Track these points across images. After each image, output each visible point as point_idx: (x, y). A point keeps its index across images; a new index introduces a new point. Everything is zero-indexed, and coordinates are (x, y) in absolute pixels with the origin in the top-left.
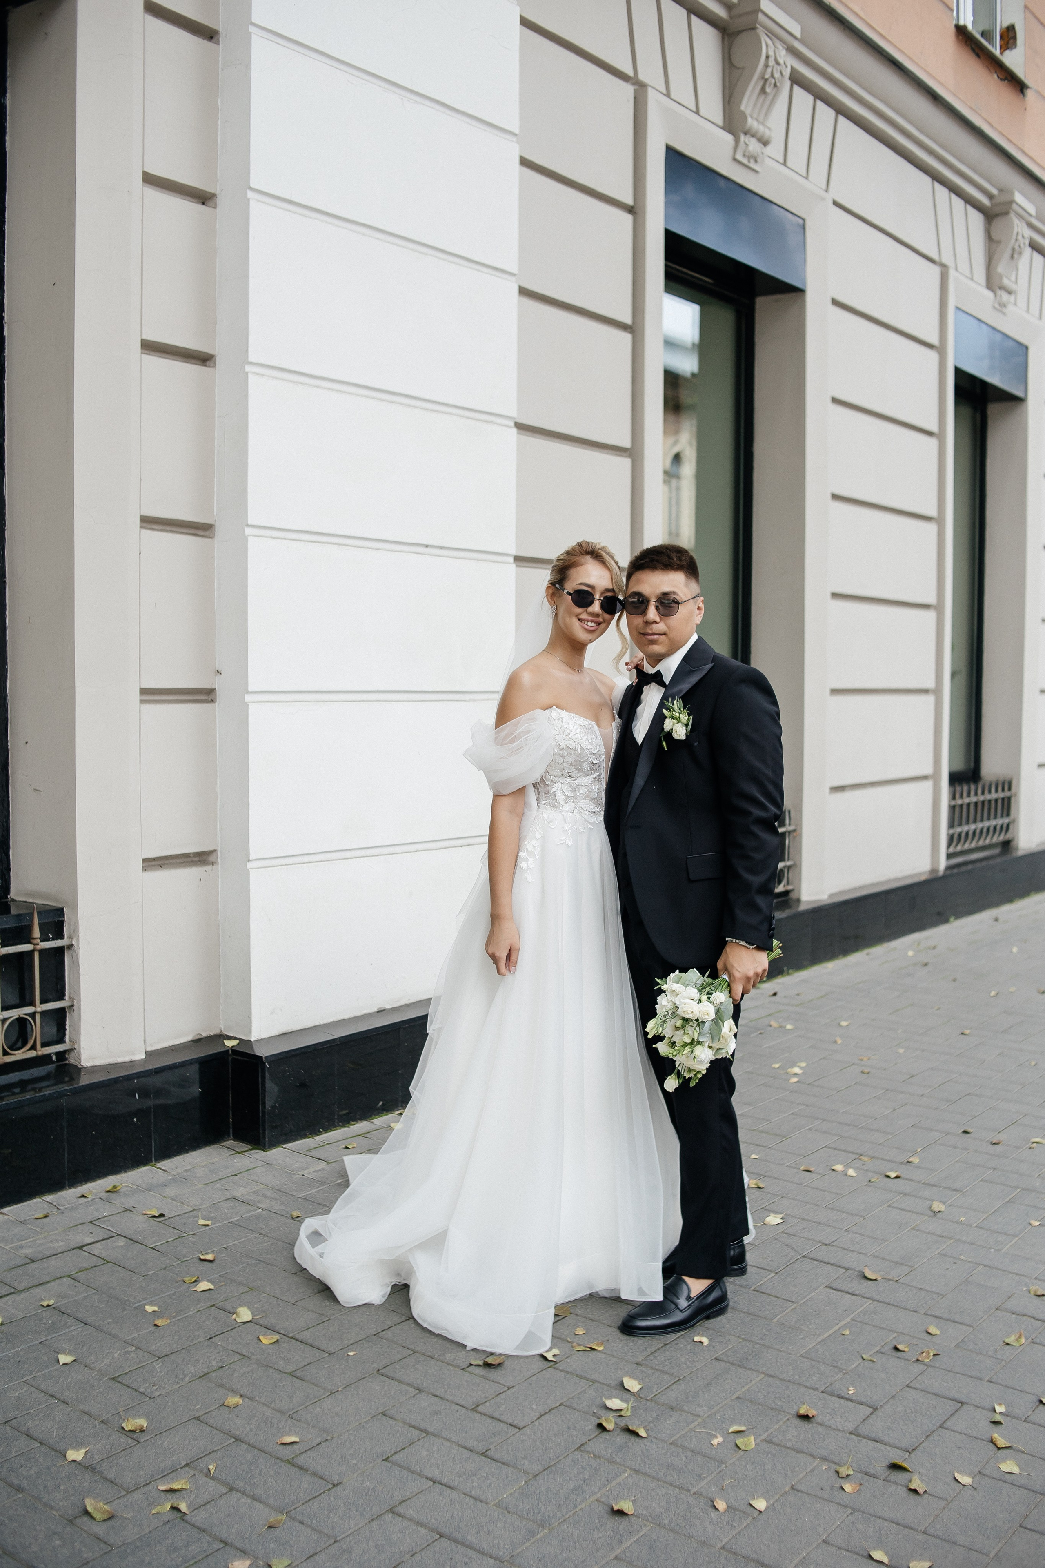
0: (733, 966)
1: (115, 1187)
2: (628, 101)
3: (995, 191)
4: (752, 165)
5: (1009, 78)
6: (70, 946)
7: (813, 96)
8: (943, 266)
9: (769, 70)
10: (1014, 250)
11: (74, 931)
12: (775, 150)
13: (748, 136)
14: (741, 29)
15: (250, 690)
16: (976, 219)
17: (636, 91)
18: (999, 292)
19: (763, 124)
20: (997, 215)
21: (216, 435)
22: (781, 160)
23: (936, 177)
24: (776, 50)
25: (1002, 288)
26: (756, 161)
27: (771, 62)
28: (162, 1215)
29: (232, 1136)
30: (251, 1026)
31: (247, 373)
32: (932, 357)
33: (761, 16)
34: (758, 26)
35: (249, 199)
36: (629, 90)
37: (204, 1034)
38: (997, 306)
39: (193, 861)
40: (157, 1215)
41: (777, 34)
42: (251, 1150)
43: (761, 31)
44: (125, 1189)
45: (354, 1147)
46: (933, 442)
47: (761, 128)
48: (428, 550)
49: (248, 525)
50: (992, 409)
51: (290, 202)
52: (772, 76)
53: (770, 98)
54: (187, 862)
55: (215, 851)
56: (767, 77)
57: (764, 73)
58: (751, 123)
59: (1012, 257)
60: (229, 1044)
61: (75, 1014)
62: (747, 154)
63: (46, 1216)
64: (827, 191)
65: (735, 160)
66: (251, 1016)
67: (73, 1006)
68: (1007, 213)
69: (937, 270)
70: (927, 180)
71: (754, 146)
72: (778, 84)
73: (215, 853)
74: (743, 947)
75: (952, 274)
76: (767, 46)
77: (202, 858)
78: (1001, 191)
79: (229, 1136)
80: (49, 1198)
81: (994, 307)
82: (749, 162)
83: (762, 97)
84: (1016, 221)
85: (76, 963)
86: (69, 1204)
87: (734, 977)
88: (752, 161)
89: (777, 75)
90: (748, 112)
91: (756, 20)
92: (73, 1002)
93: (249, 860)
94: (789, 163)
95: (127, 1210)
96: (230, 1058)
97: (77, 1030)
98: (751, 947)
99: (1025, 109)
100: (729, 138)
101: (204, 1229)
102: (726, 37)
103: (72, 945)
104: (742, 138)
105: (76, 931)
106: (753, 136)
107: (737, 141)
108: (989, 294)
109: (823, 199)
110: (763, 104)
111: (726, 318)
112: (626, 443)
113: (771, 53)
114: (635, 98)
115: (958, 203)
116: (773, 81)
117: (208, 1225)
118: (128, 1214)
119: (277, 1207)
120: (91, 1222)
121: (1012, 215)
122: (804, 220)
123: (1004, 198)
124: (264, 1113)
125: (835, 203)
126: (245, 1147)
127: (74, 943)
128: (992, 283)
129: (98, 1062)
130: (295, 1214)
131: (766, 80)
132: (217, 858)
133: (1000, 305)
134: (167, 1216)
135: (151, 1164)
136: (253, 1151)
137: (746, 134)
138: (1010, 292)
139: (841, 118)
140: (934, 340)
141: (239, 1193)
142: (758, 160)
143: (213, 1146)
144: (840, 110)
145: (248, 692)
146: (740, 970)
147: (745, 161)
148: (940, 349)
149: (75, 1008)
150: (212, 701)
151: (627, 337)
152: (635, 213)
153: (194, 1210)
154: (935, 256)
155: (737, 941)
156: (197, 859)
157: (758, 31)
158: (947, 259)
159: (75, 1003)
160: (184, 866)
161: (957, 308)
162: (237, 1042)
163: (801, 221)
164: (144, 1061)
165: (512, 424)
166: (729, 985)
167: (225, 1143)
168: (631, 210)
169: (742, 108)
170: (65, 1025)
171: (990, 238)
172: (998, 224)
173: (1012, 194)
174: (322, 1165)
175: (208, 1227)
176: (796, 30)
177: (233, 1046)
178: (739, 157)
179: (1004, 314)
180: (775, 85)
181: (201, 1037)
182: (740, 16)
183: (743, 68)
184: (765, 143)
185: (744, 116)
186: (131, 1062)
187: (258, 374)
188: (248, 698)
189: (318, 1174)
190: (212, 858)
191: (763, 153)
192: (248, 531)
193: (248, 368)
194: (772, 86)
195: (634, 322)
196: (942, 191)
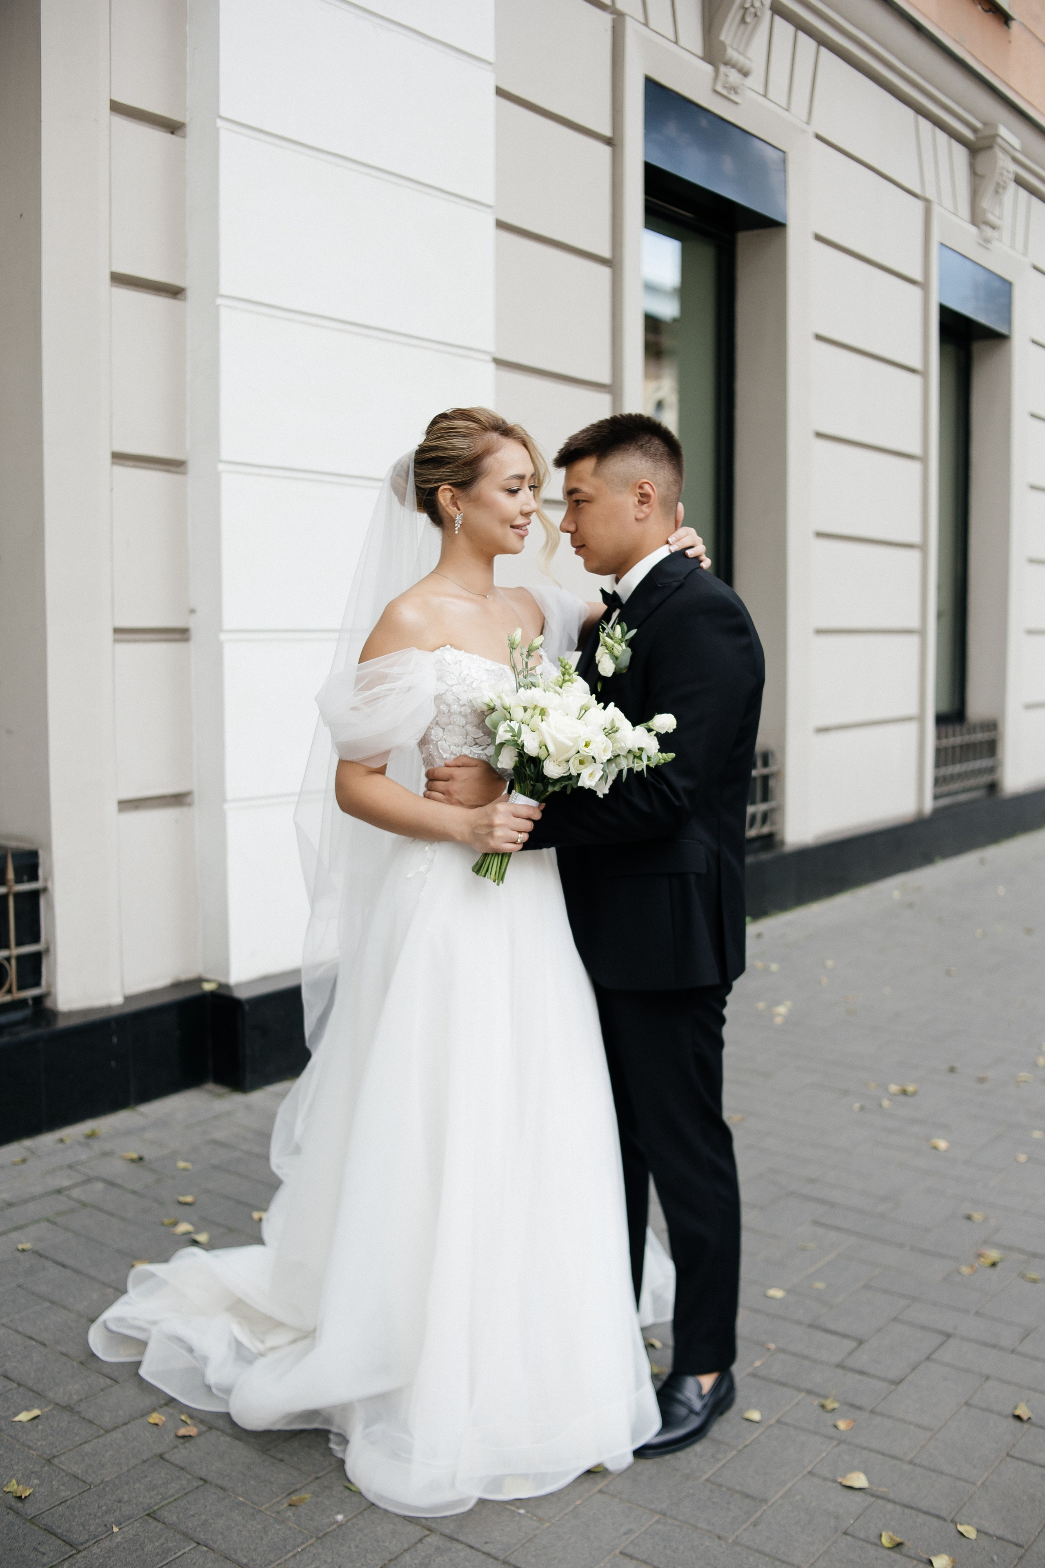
1: (94, 1131)
2: (606, 30)
3: (979, 125)
4: (733, 97)
5: (993, 13)
6: (45, 890)
7: (795, 26)
8: (927, 201)
10: (998, 184)
11: (49, 874)
12: (755, 81)
13: (728, 66)
15: (225, 629)
16: (960, 153)
17: (614, 20)
18: (983, 228)
19: (742, 54)
20: (981, 150)
21: (188, 369)
22: (762, 91)
23: (920, 111)
25: (987, 223)
28: (142, 1158)
30: (229, 968)
31: (218, 306)
32: (916, 293)
35: (219, 128)
36: (606, 19)
37: (182, 979)
38: (982, 242)
39: (169, 804)
40: (136, 1159)
42: (230, 1093)
44: (103, 1134)
46: (916, 380)
47: (741, 59)
49: (220, 461)
50: (977, 347)
51: (261, 131)
52: (753, 5)
53: (750, 28)
54: (163, 804)
55: (189, 794)
56: (747, 6)
57: (744, 2)
58: (731, 53)
59: (997, 192)
60: (208, 986)
61: (51, 959)
62: (727, 85)
63: (24, 1162)
64: (808, 123)
65: (715, 90)
67: (48, 949)
68: (990, 147)
69: (919, 205)
70: (909, 113)
71: (734, 76)
72: (759, 14)
73: (190, 797)
75: (936, 209)
77: (179, 800)
78: (985, 124)
79: (211, 1079)
81: (980, 244)
82: (730, 93)
83: (742, 27)
84: (1000, 155)
85: (51, 907)
86: (47, 1149)
88: (732, 92)
89: (757, 4)
90: (727, 40)
92: (49, 943)
93: (226, 801)
94: (771, 95)
95: (104, 1154)
96: (208, 1003)
97: (53, 973)
99: (1010, 42)
100: (708, 68)
101: (183, 1172)
103: (47, 888)
104: (723, 69)
106: (733, 67)
107: (717, 71)
108: (973, 229)
109: (805, 132)
110: (743, 34)
111: (706, 254)
112: (605, 379)
114: (611, 26)
115: (942, 136)
116: (752, 10)
117: (187, 1168)
118: (103, 1158)
120: (69, 1166)
121: (997, 150)
122: (784, 152)
123: (988, 132)
124: (244, 1055)
125: (818, 137)
126: (226, 1091)
127: (49, 886)
128: (977, 218)
129: (77, 1007)
131: (746, 9)
132: (193, 800)
133: (983, 240)
134: (146, 1159)
135: (130, 1108)
137: (726, 64)
138: (994, 228)
139: (823, 50)
140: (918, 276)
141: (218, 1135)
142: (739, 91)
143: (192, 1090)
144: (822, 41)
145: (223, 631)
147: (724, 92)
148: (923, 285)
149: (50, 952)
150: (187, 640)
151: (606, 272)
152: (614, 145)
153: (172, 1153)
154: (918, 191)
156: (173, 802)
158: (930, 194)
159: (50, 947)
160: (161, 808)
161: (942, 244)
162: (216, 984)
163: (781, 154)
164: (122, 1004)
165: (489, 358)
167: (203, 1087)
168: (608, 141)
169: (722, 37)
171: (975, 174)
172: (982, 158)
173: (996, 127)
175: (186, 1172)
177: (212, 989)
178: (719, 88)
179: (989, 251)
180: (756, 15)
181: (179, 982)
184: (745, 74)
185: (723, 46)
186: (109, 1005)
187: (229, 307)
188: (223, 637)
190: (188, 799)
191: (743, 84)
192: (221, 467)
193: (220, 301)
194: (752, 16)
195: (613, 256)
196: (925, 125)
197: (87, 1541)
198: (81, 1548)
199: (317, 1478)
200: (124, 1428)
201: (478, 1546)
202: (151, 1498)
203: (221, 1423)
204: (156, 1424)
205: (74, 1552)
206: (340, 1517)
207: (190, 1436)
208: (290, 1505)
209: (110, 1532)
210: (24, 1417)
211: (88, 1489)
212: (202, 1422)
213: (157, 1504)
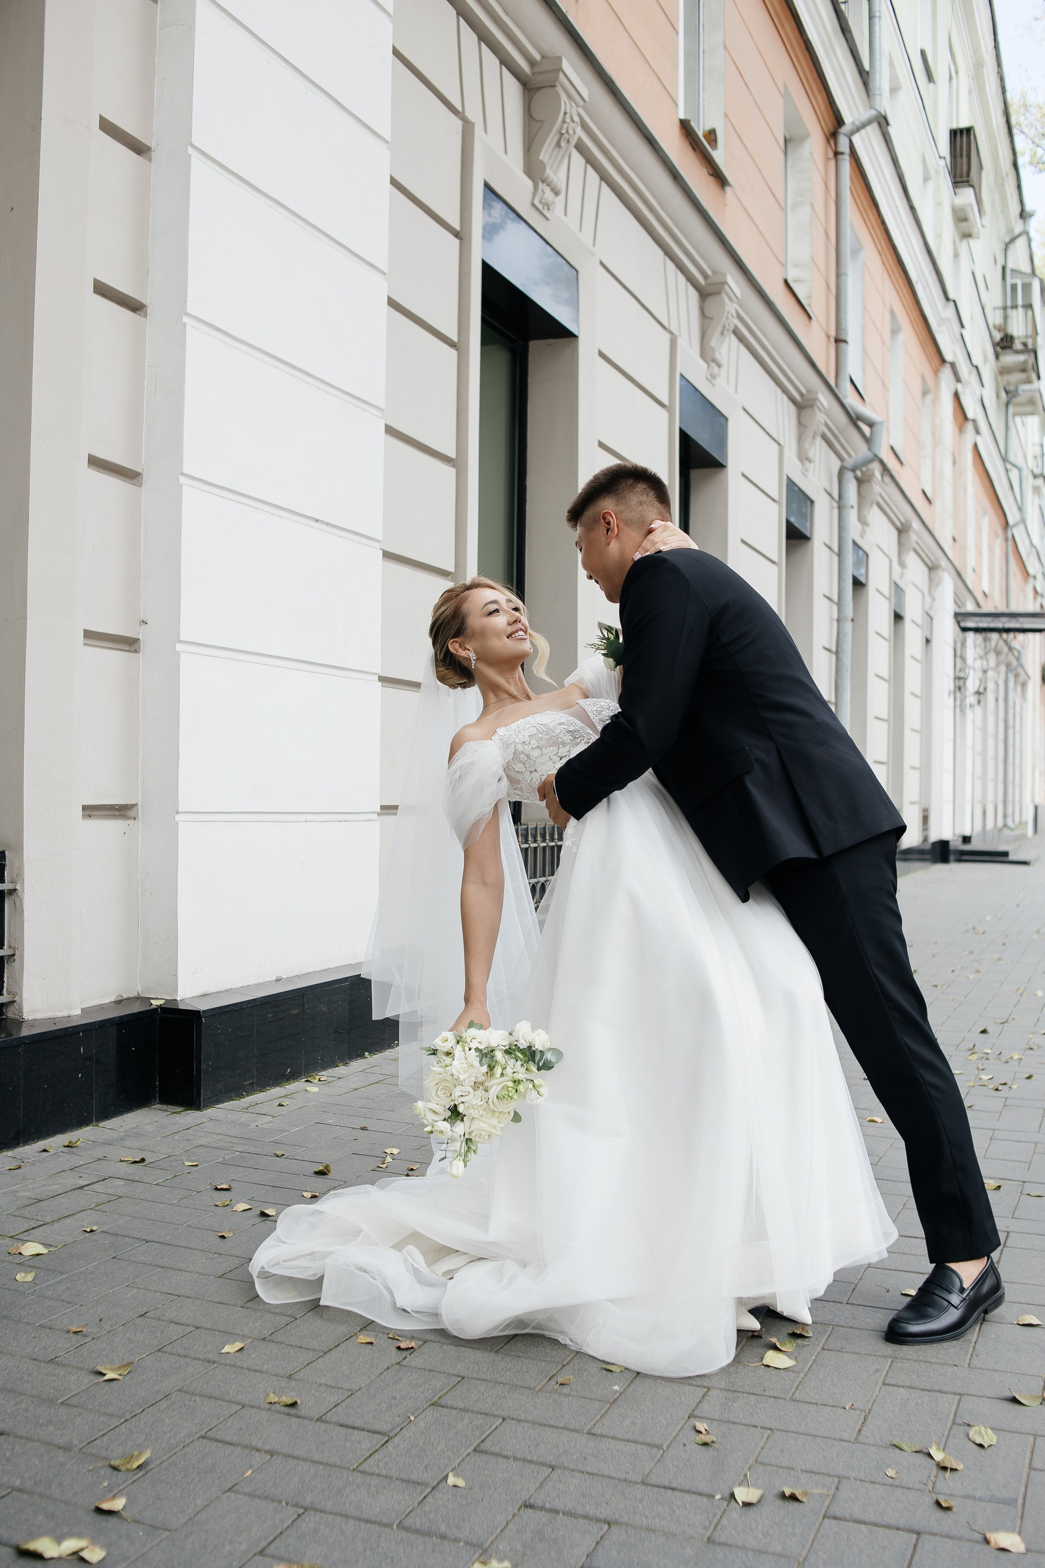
1: (70, 1142)
2: (458, 133)
3: (709, 272)
4: (545, 212)
5: (715, 175)
6: (12, 892)
7: (587, 160)
8: (671, 333)
9: (565, 126)
10: (724, 326)
11: (17, 875)
12: (560, 200)
13: (545, 184)
14: (543, 85)
15: (181, 639)
16: (693, 294)
17: (463, 125)
18: (713, 365)
19: (553, 172)
20: (710, 295)
21: (146, 384)
22: (564, 209)
23: (668, 253)
24: (572, 109)
25: (714, 360)
26: (549, 209)
27: (568, 120)
28: (143, 1160)
29: (158, 1101)
30: (177, 984)
31: (185, 324)
32: (663, 415)
33: (561, 75)
34: (557, 84)
35: (190, 155)
36: (459, 124)
37: (125, 996)
38: (709, 378)
39: (114, 815)
40: (138, 1160)
41: (574, 95)
42: (185, 1111)
43: (559, 89)
44: (82, 1144)
45: (287, 1105)
47: (555, 179)
48: (318, 525)
49: (182, 474)
50: (696, 473)
51: (221, 165)
52: (567, 132)
53: (562, 152)
54: (110, 815)
55: (134, 806)
56: (563, 131)
57: (561, 128)
58: (549, 172)
59: (722, 333)
60: (155, 1003)
61: (16, 964)
62: (543, 201)
63: (20, 1168)
64: (593, 247)
65: (533, 205)
66: (177, 974)
67: (14, 955)
68: (719, 293)
69: (668, 337)
70: (660, 253)
71: (549, 195)
72: (570, 141)
73: (135, 809)
75: (678, 342)
76: (565, 103)
77: (122, 811)
78: (714, 272)
79: (155, 1100)
80: (10, 1153)
81: (707, 379)
82: (543, 208)
83: (557, 150)
84: (727, 299)
85: (19, 910)
86: (34, 1157)
88: (546, 208)
89: (571, 132)
90: (545, 160)
91: (558, 76)
92: (15, 951)
93: (178, 812)
94: (570, 215)
95: (99, 1159)
96: (158, 1018)
97: (19, 982)
99: (725, 205)
100: (529, 183)
101: (194, 1168)
102: (526, 91)
103: (15, 890)
104: (541, 185)
105: (20, 875)
106: (548, 185)
107: (536, 187)
108: (704, 365)
109: (591, 254)
110: (556, 157)
112: (451, 456)
113: (568, 111)
114: (463, 132)
115: (681, 278)
117: (197, 1165)
118: (101, 1162)
119: (253, 1150)
120: (71, 1170)
121: (724, 295)
122: (578, 272)
123: (718, 279)
124: (199, 1071)
125: (600, 261)
126: (180, 1109)
127: (17, 888)
128: (707, 354)
129: (39, 1016)
130: (279, 1153)
131: (562, 134)
132: (138, 812)
133: (711, 376)
134: (148, 1161)
135: (92, 1124)
136: (188, 1112)
137: (543, 182)
138: (719, 366)
139: (604, 183)
140: (665, 400)
141: (203, 1141)
142: (551, 208)
143: (143, 1109)
144: (604, 177)
145: (180, 641)
147: (540, 207)
148: (669, 409)
149: (16, 957)
150: (136, 651)
151: (453, 353)
152: (462, 239)
153: (170, 1156)
154: (666, 324)
156: (117, 813)
157: (557, 88)
158: (674, 327)
159: (16, 952)
160: (110, 819)
161: (682, 376)
162: (164, 1001)
163: (575, 273)
164: (80, 1016)
165: (381, 415)
167: (153, 1107)
168: (457, 235)
169: (541, 158)
170: (3, 977)
171: (704, 315)
172: (710, 301)
173: (724, 275)
174: (269, 1119)
175: (198, 1168)
176: (585, 93)
177: (161, 1005)
178: (536, 203)
179: (714, 385)
180: (568, 141)
181: (122, 998)
182: (541, 73)
183: (542, 121)
184: (557, 193)
185: (543, 166)
186: (69, 1017)
187: (193, 327)
188: (179, 647)
189: (271, 1124)
191: (554, 203)
192: (183, 480)
193: (186, 319)
194: (566, 141)
195: (457, 340)
196: (671, 266)
197: (393, 1429)
198: (392, 1434)
199: (563, 1366)
200: (339, 1348)
201: (758, 1393)
202: (422, 1393)
203: (432, 1337)
204: (371, 1343)
205: (387, 1438)
206: (616, 1388)
207: (412, 1348)
208: (561, 1384)
209: (408, 1421)
210: (227, 1349)
211: (351, 1394)
212: (413, 1338)
213: (433, 1397)
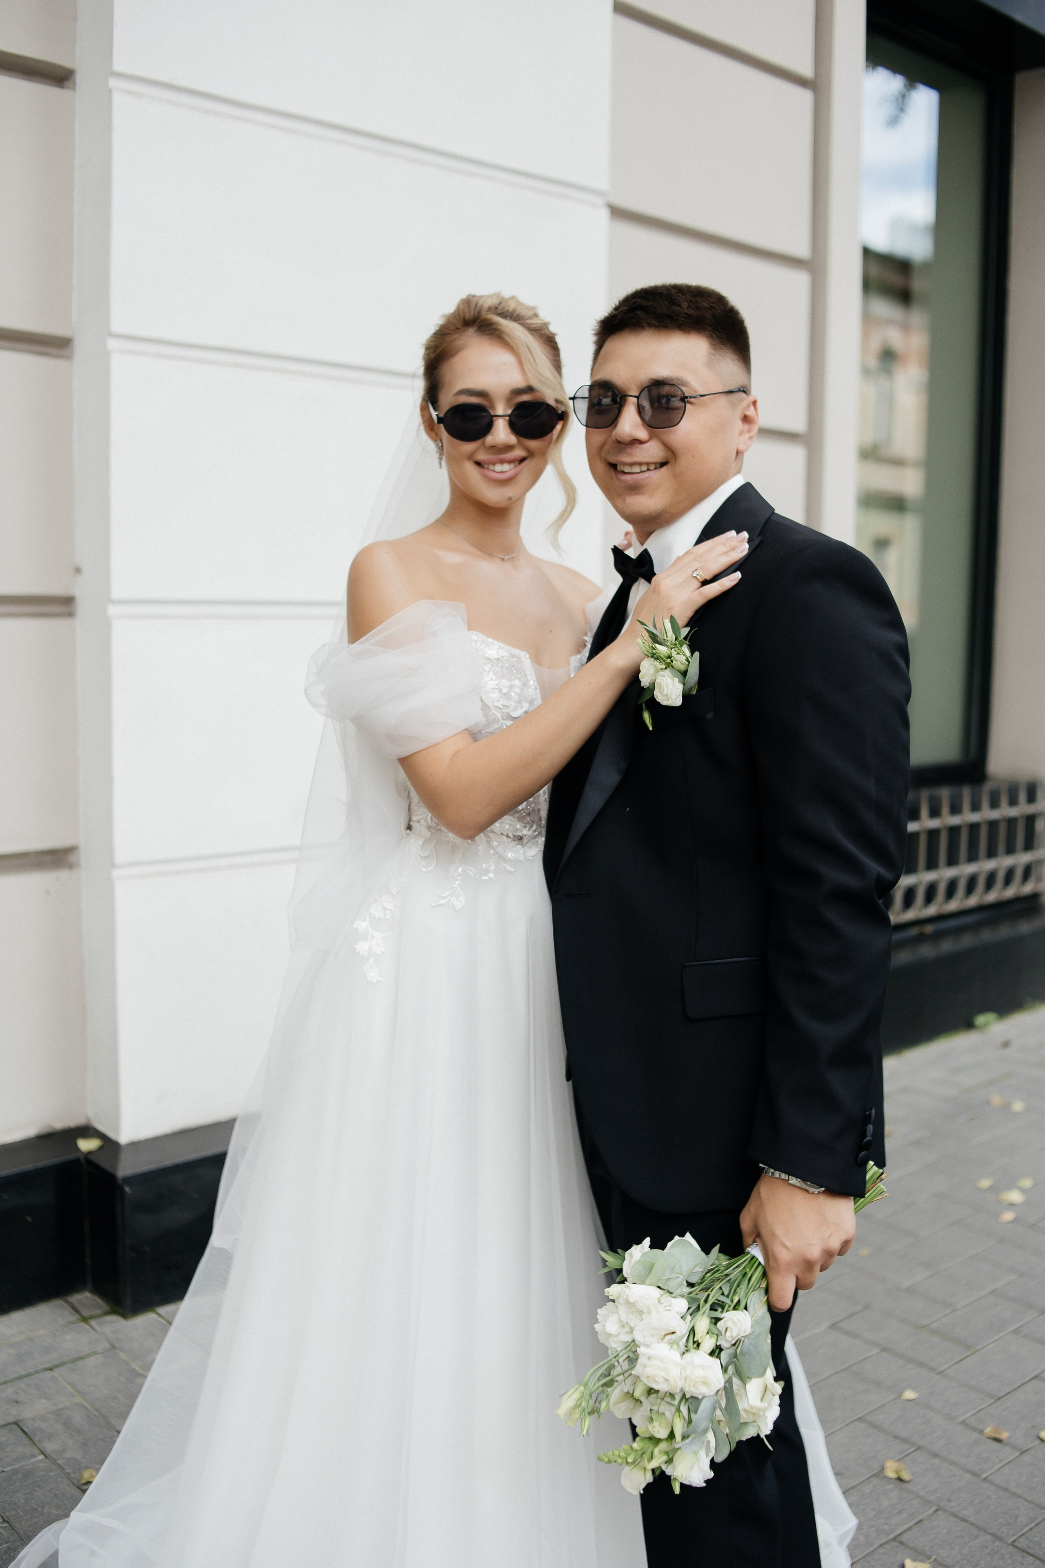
0: (773, 1234)
15: (112, 596)
21: (76, 196)
29: (90, 1285)
30: (121, 1119)
31: (111, 92)
39: (47, 863)
42: (112, 1313)
49: (110, 335)
54: (25, 865)
55: (76, 847)
60: (86, 1147)
66: (119, 1105)
73: (76, 851)
74: (797, 1191)
77: (60, 858)
79: (85, 1283)
87: (776, 1259)
93: (114, 866)
98: (816, 1191)
112: (800, 249)
126: (101, 1307)
132: (79, 858)
136: (114, 1315)
145: (113, 602)
146: (788, 1244)
150: (71, 616)
155: (784, 1176)
156: (52, 859)
160: (19, 872)
165: (600, 202)
166: (765, 1275)
187: (129, 93)
188: (110, 608)
190: (72, 858)
192: (112, 344)
193: (113, 83)
195: (816, 76)
